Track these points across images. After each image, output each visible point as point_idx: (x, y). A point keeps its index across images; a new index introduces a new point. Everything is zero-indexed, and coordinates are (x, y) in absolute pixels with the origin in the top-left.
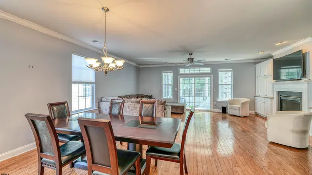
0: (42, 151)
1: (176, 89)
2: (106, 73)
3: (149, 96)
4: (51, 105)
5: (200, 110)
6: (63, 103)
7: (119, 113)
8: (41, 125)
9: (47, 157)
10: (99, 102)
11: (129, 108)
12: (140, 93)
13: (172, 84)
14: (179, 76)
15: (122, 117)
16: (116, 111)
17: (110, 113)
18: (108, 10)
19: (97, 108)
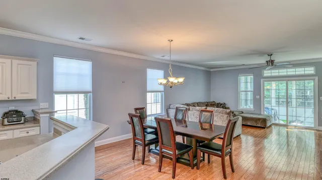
0: (135, 136)
1: (258, 97)
2: (171, 87)
3: (221, 105)
4: (136, 109)
5: (295, 127)
6: (143, 108)
7: (183, 119)
8: (136, 120)
9: (138, 139)
10: (167, 109)
11: (194, 115)
12: (212, 101)
13: (252, 90)
14: (262, 80)
15: (185, 122)
16: (180, 117)
17: (175, 118)
18: (172, 41)
19: (166, 114)
